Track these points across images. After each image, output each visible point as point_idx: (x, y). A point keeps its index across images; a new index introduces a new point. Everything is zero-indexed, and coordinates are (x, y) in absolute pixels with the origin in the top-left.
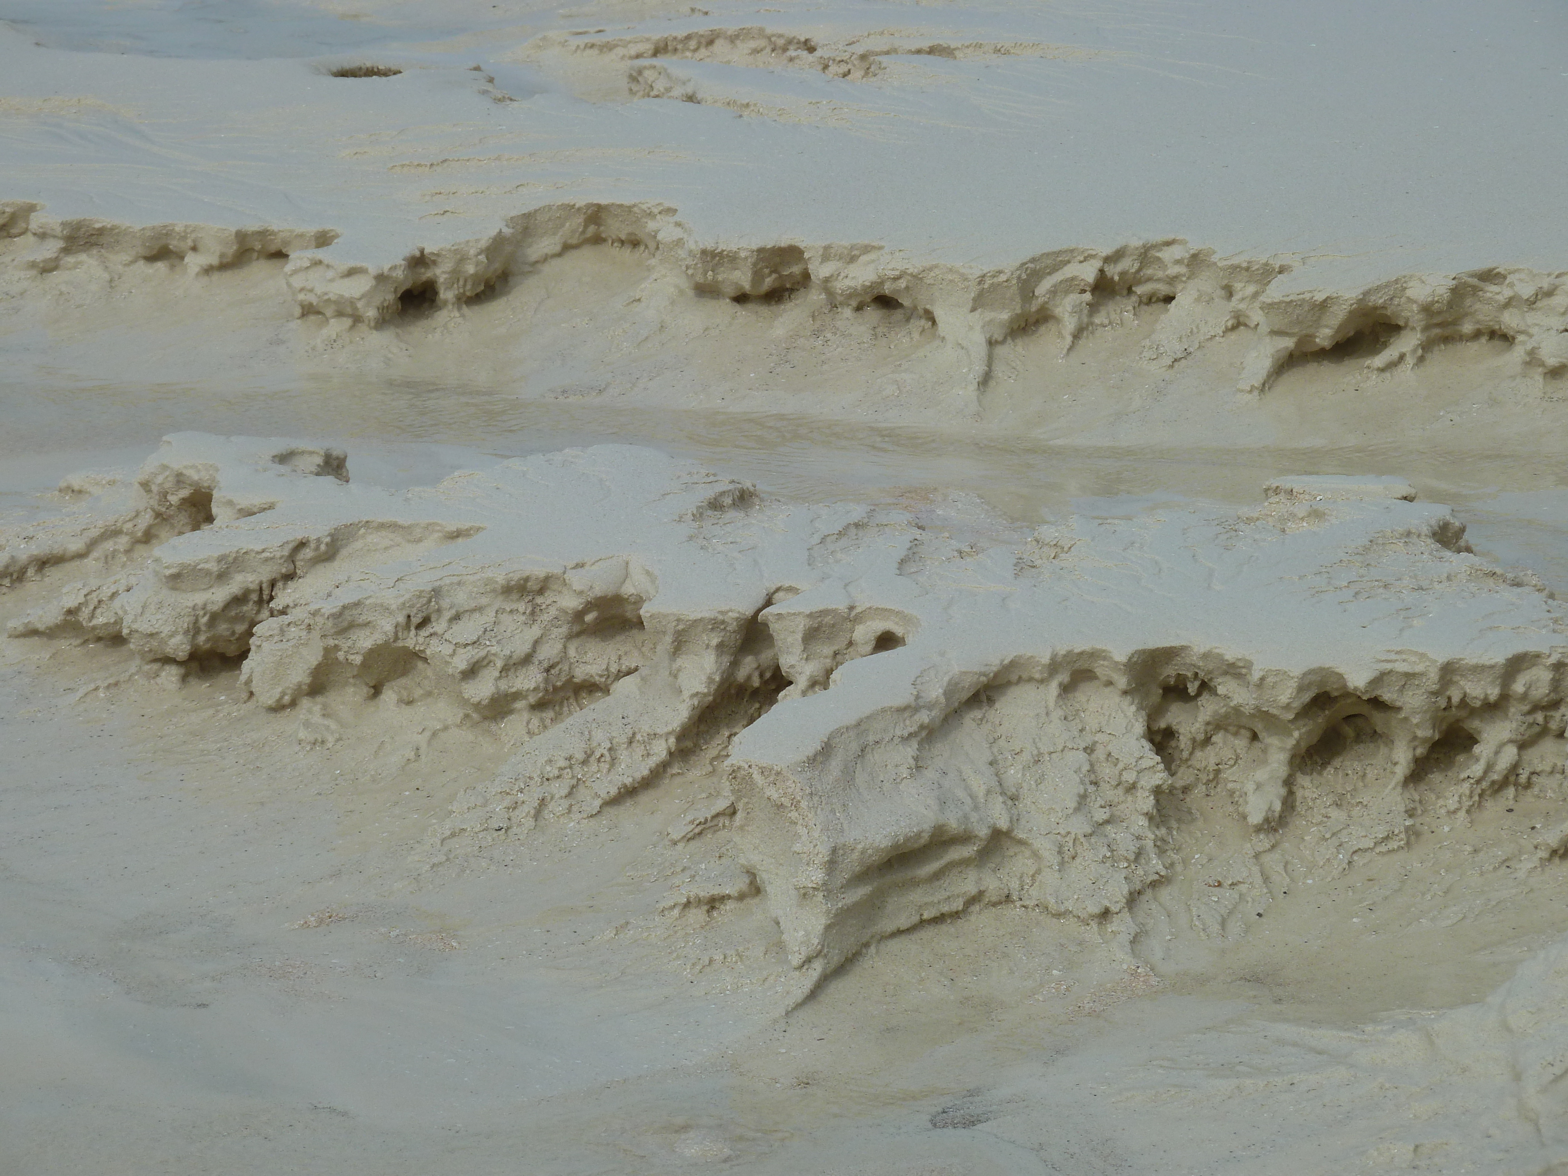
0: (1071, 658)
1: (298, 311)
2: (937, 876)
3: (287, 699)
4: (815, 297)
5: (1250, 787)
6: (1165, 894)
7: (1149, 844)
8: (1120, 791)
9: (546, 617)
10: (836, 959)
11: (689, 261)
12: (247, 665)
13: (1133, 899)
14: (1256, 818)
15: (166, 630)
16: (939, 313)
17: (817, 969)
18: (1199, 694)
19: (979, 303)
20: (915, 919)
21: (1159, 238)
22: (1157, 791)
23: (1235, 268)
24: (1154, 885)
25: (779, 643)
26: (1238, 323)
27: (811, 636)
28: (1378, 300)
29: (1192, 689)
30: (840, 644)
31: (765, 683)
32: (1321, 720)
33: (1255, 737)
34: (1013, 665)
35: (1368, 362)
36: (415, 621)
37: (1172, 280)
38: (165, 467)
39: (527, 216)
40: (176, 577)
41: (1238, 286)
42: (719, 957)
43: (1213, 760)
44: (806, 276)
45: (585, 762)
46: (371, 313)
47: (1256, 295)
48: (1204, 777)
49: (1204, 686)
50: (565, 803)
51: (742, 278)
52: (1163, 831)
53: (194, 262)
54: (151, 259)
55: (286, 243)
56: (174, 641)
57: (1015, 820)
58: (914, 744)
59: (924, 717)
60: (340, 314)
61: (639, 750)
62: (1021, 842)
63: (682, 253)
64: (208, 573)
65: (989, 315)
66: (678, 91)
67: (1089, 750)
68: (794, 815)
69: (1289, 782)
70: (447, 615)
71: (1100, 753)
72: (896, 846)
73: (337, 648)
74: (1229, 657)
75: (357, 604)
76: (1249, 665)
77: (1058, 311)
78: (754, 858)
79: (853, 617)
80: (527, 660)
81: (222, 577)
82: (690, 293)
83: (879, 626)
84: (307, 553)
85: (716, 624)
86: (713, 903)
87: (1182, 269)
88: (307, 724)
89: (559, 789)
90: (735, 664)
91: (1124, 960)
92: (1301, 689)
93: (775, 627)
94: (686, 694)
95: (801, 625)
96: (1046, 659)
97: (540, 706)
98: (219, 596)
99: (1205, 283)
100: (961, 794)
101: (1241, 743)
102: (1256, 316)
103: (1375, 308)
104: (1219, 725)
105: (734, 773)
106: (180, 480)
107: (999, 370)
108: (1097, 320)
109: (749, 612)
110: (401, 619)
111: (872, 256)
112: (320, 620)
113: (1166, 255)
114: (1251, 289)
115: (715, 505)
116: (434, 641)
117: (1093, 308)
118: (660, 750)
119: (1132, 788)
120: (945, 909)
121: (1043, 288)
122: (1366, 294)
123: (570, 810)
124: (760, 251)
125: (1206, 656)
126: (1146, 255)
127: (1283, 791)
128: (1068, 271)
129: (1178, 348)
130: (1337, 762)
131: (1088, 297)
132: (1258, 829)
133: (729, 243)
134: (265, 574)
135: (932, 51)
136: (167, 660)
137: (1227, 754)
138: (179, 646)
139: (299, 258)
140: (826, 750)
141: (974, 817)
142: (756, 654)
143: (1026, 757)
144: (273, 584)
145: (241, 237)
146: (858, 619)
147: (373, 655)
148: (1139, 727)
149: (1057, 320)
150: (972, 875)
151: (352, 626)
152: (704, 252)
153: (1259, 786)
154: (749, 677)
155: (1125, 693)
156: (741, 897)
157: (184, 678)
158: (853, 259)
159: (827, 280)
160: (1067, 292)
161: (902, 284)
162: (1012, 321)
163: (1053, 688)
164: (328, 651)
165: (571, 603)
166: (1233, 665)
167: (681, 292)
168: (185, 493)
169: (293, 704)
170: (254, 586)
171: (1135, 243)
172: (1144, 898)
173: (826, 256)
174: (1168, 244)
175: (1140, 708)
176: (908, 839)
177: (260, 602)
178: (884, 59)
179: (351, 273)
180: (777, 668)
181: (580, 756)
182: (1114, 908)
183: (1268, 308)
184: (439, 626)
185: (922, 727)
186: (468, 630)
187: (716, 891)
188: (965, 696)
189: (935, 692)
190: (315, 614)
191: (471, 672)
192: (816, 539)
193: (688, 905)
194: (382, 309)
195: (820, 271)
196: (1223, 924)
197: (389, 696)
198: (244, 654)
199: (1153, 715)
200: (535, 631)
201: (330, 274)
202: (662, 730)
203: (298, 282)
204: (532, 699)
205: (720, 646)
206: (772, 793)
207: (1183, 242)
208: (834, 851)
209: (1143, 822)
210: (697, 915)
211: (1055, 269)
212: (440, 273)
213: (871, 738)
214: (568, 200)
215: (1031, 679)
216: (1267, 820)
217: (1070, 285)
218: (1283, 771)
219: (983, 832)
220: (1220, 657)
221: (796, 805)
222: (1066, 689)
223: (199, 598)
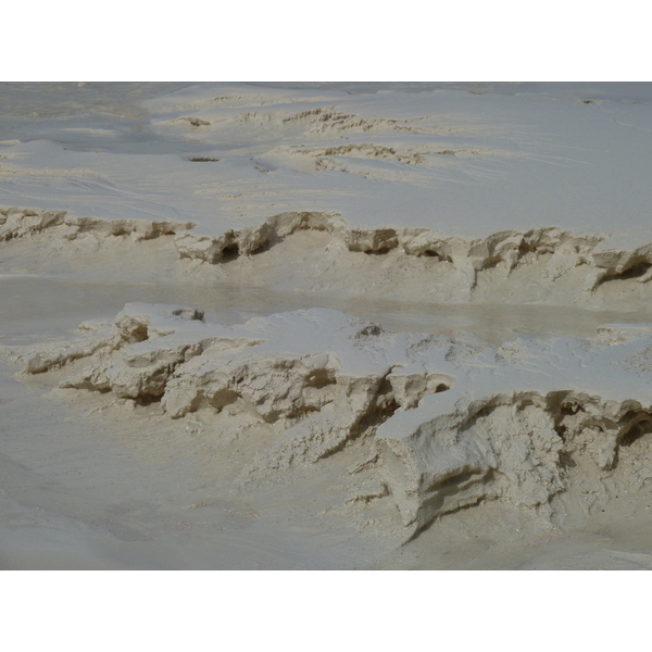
0: (522, 395)
1: (179, 256)
2: (466, 488)
3: (181, 413)
4: (401, 251)
5: (600, 451)
6: (564, 496)
7: (557, 475)
8: (544, 452)
9: (293, 378)
10: (423, 523)
11: (347, 235)
12: (163, 399)
13: (550, 499)
14: (602, 465)
15: (128, 384)
16: (454, 257)
17: (415, 527)
18: (577, 411)
19: (471, 253)
20: (456, 506)
21: (548, 227)
22: (560, 452)
23: (580, 239)
24: (560, 492)
25: (394, 389)
26: (582, 262)
27: (408, 386)
28: (642, 253)
29: (574, 409)
30: (421, 389)
31: (388, 406)
32: (630, 423)
33: (601, 430)
34: (497, 398)
35: (638, 279)
36: (237, 379)
37: (553, 245)
38: (126, 317)
39: (277, 217)
40: (133, 361)
41: (582, 246)
42: (371, 522)
43: (583, 440)
44: (397, 242)
45: (311, 440)
46: (211, 257)
47: (589, 251)
48: (579, 447)
49: (580, 408)
50: (302, 457)
51: (369, 242)
52: (562, 470)
53: (134, 236)
54: (116, 234)
55: (174, 228)
56: (131, 389)
57: (499, 464)
58: (456, 430)
59: (460, 419)
60: (197, 257)
61: (334, 434)
62: (502, 473)
63: (343, 232)
64: (147, 359)
65: (475, 258)
66: (338, 168)
67: (531, 434)
68: (405, 460)
69: (616, 449)
70: (251, 377)
71: (535, 436)
72: (449, 474)
73: (203, 391)
74: (591, 395)
75: (212, 372)
76: (599, 398)
77: (504, 257)
78: (386, 479)
79: (426, 378)
80: (285, 397)
81: (153, 361)
82: (347, 249)
83: (438, 382)
84: (189, 351)
85: (368, 381)
86: (368, 499)
87: (558, 240)
88: (190, 424)
89: (300, 451)
90: (375, 399)
91: (547, 524)
92: (622, 409)
93: (393, 382)
94: (355, 411)
95: (404, 381)
96: (511, 395)
97: (290, 417)
98: (151, 369)
99: (568, 246)
100: (476, 452)
101: (595, 433)
102: (590, 258)
103: (641, 256)
104: (586, 424)
105: (378, 442)
106: (133, 322)
107: (479, 282)
108: (521, 261)
109: (382, 376)
110: (231, 378)
111: (425, 233)
112: (196, 379)
113: (551, 234)
114: (587, 248)
115: (364, 333)
116: (245, 388)
117: (520, 256)
118: (343, 434)
119: (549, 450)
120: (469, 502)
121: (498, 247)
122: (637, 250)
123: (304, 460)
124: (377, 231)
125: (580, 395)
126: (542, 234)
127: (614, 453)
128: (509, 240)
129: (556, 272)
130: (637, 441)
131: (517, 251)
132: (604, 469)
133: (363, 229)
134: (171, 360)
135: (445, 153)
136: (129, 397)
137: (589, 437)
138: (134, 391)
139: (180, 233)
140: (418, 433)
141: (482, 462)
142: (385, 394)
143: (503, 437)
144: (174, 365)
145: (155, 225)
146: (428, 379)
147: (219, 394)
148: (552, 425)
149: (504, 261)
150: (481, 487)
151: (209, 382)
152: (353, 232)
153: (603, 451)
154: (381, 404)
155: (546, 410)
156: (381, 496)
157: (135, 405)
158: (417, 235)
159: (405, 244)
160: (508, 249)
161: (438, 245)
162: (485, 261)
163: (514, 408)
164: (200, 393)
165: (305, 372)
166: (592, 399)
167: (343, 249)
168: (135, 327)
169: (183, 416)
170: (166, 365)
171: (537, 229)
172: (555, 498)
173: (405, 234)
174: (551, 229)
175: (552, 417)
176: (454, 471)
177: (169, 373)
178: (425, 157)
179: (202, 240)
180: (394, 400)
181: (308, 437)
182: (542, 502)
183: (595, 256)
184: (247, 381)
185: (459, 424)
186: (260, 383)
187: (370, 494)
188: (477, 411)
189: (464, 409)
190: (193, 376)
191: (261, 402)
192: (409, 346)
193: (357, 499)
194: (216, 255)
195: (403, 239)
196: (589, 509)
197: (225, 411)
198: (162, 395)
199: (557, 421)
200: (289, 384)
201: (194, 240)
202: (344, 426)
203: (179, 243)
204: (287, 413)
205: (369, 390)
206: (395, 450)
207: (558, 229)
208: (422, 476)
209: (554, 465)
210: (362, 504)
211: (503, 239)
212: (239, 240)
213: (437, 428)
214: (295, 210)
215: (504, 404)
216: (607, 465)
217: (509, 246)
218: (614, 445)
219: (486, 469)
220: (587, 395)
221: (405, 456)
222: (521, 408)
223: (143, 370)
